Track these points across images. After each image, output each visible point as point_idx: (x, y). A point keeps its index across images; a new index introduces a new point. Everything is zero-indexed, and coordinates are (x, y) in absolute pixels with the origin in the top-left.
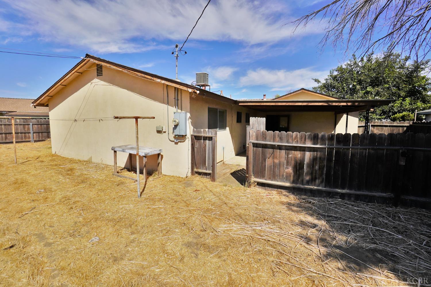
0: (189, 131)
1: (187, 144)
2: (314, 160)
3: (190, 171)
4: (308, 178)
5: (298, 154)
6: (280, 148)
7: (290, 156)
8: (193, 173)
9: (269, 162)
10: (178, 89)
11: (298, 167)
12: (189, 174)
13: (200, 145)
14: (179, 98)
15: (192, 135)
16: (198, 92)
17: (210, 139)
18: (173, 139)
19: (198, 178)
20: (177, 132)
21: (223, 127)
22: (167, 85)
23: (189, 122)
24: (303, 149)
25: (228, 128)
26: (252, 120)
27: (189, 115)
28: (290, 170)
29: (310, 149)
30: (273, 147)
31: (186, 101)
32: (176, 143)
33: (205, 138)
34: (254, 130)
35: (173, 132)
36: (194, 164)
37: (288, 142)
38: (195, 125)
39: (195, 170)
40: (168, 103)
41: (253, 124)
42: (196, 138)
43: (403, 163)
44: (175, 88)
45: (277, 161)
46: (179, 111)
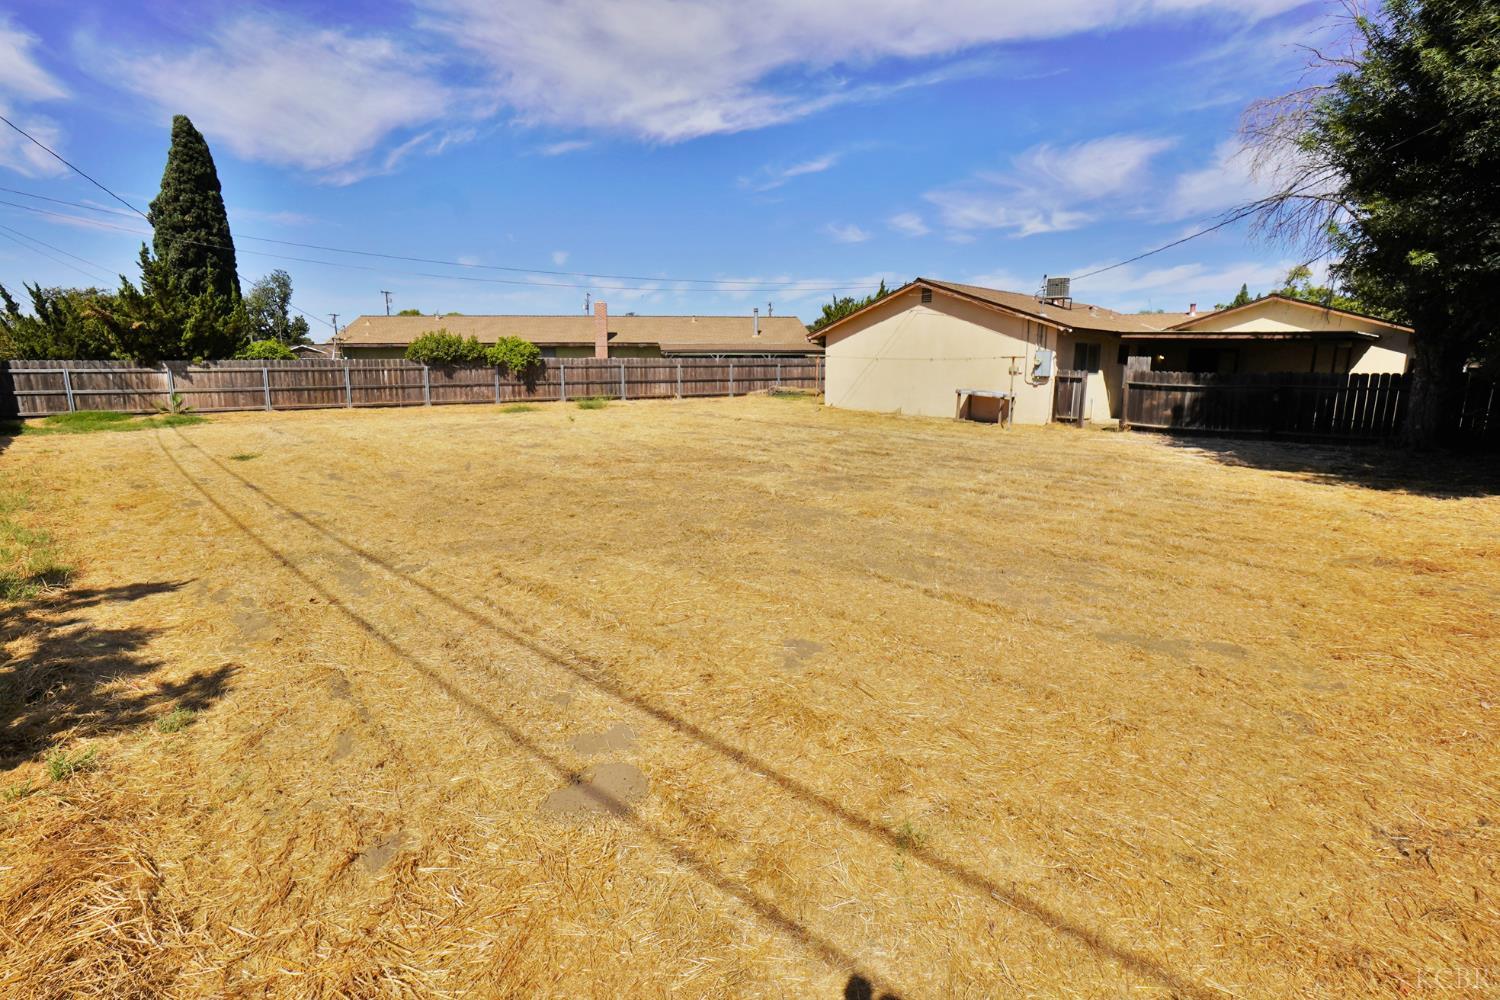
0: (1053, 371)
1: (1050, 385)
2: (1194, 401)
3: (1051, 417)
4: (1188, 420)
5: (1179, 395)
6: (1159, 388)
7: (1170, 397)
8: (1054, 419)
9: (1146, 404)
10: (1043, 325)
11: (1178, 410)
12: (1050, 421)
13: (1065, 388)
14: (1044, 334)
15: (1056, 378)
16: (1071, 330)
17: (1079, 380)
18: (1031, 381)
19: (1059, 426)
20: (1038, 373)
21: (1094, 370)
22: (1029, 321)
23: (1054, 362)
24: (1184, 390)
25: (1101, 372)
26: (1131, 359)
27: (1054, 354)
28: (1169, 412)
29: (1192, 389)
30: (1151, 388)
31: (1052, 339)
32: (1035, 386)
33: (1073, 380)
34: (1134, 370)
35: (1033, 372)
36: (1056, 410)
37: (1168, 382)
38: (1060, 365)
39: (1057, 416)
40: (1028, 340)
41: (1132, 365)
42: (1061, 380)
43: (1276, 399)
44: (1039, 324)
45: (1155, 403)
46: (1042, 349)
